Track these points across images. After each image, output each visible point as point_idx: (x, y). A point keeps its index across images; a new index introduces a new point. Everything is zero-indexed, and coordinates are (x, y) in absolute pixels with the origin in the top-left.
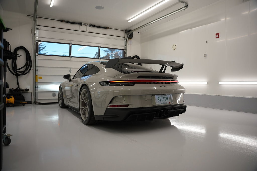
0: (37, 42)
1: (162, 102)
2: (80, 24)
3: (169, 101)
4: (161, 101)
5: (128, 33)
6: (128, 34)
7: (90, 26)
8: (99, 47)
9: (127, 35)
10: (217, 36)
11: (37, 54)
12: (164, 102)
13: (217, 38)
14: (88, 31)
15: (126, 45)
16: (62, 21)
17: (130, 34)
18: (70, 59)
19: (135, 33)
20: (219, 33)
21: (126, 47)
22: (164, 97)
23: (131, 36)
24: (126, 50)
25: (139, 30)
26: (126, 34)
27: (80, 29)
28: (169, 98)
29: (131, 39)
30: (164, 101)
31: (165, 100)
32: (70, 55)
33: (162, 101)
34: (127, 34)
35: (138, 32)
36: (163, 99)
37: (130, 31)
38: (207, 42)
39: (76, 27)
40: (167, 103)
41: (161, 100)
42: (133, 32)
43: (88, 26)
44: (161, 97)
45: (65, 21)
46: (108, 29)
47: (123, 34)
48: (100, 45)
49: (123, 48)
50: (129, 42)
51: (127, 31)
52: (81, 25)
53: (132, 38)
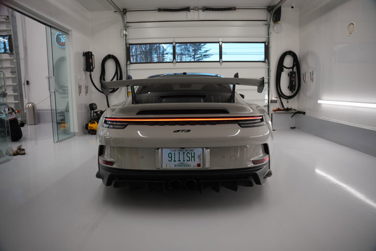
0: (128, 46)
1: (177, 163)
2: (187, 9)
3: (197, 161)
4: (175, 161)
7: (203, 11)
11: (129, 62)
12: (186, 162)
14: (201, 18)
15: (269, 35)
16: (160, 10)
17: (273, 13)
21: (269, 38)
22: (186, 153)
24: (270, 42)
25: (293, 4)
26: (269, 14)
27: (189, 18)
28: (199, 156)
29: (278, 22)
30: (184, 161)
31: (186, 159)
32: (173, 60)
33: (179, 161)
36: (181, 157)
39: (182, 15)
40: (192, 166)
41: (177, 159)
43: (201, 11)
44: (177, 153)
45: (163, 9)
46: (235, 10)
47: (263, 15)
50: (275, 28)
51: (270, 9)
52: (189, 11)
53: (279, 20)
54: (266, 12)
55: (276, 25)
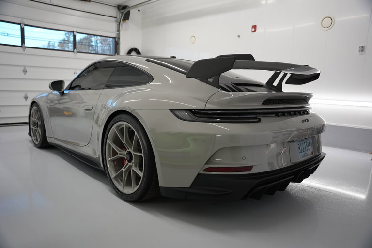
5: (122, 11)
6: (122, 13)
8: (73, 32)
9: (120, 15)
10: (253, 29)
13: (253, 31)
14: (54, 3)
15: (118, 31)
17: (125, 13)
18: (24, 51)
19: (133, 12)
20: (256, 26)
21: (119, 34)
23: (126, 17)
24: (119, 39)
25: (140, 8)
26: (118, 12)
29: (127, 21)
32: (22, 44)
34: (120, 12)
35: (139, 11)
37: (125, 7)
38: (239, 36)
42: (129, 11)
46: (89, 2)
47: (114, 12)
48: (75, 30)
49: (114, 35)
50: (124, 25)
51: (121, 8)
53: (128, 19)
54: (116, 9)
55: (125, 23)
